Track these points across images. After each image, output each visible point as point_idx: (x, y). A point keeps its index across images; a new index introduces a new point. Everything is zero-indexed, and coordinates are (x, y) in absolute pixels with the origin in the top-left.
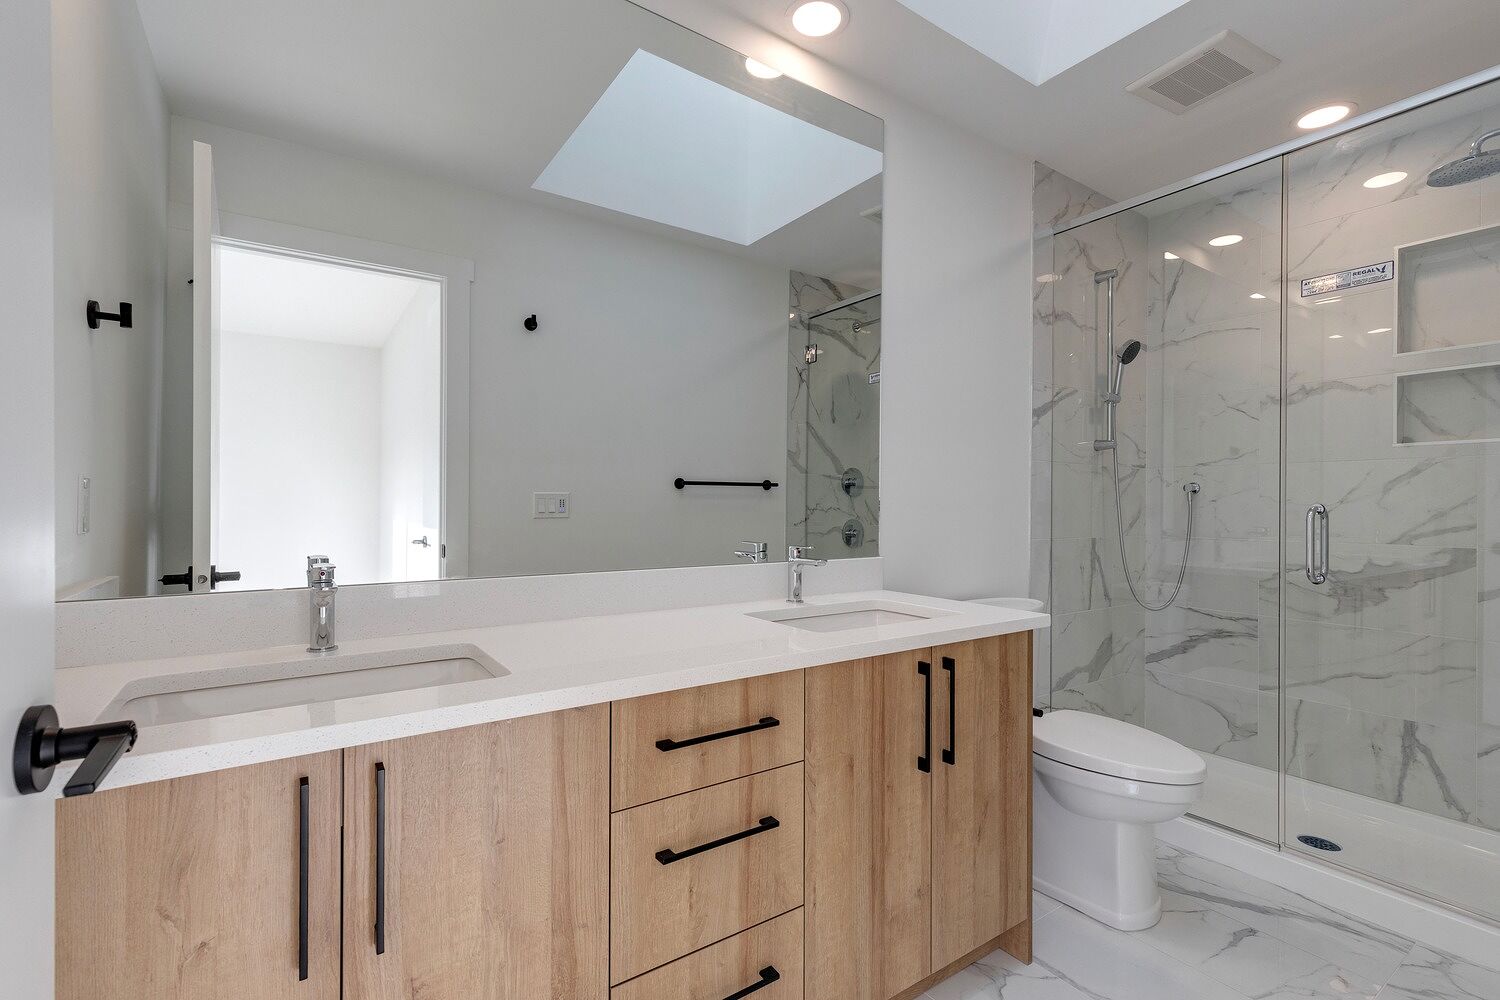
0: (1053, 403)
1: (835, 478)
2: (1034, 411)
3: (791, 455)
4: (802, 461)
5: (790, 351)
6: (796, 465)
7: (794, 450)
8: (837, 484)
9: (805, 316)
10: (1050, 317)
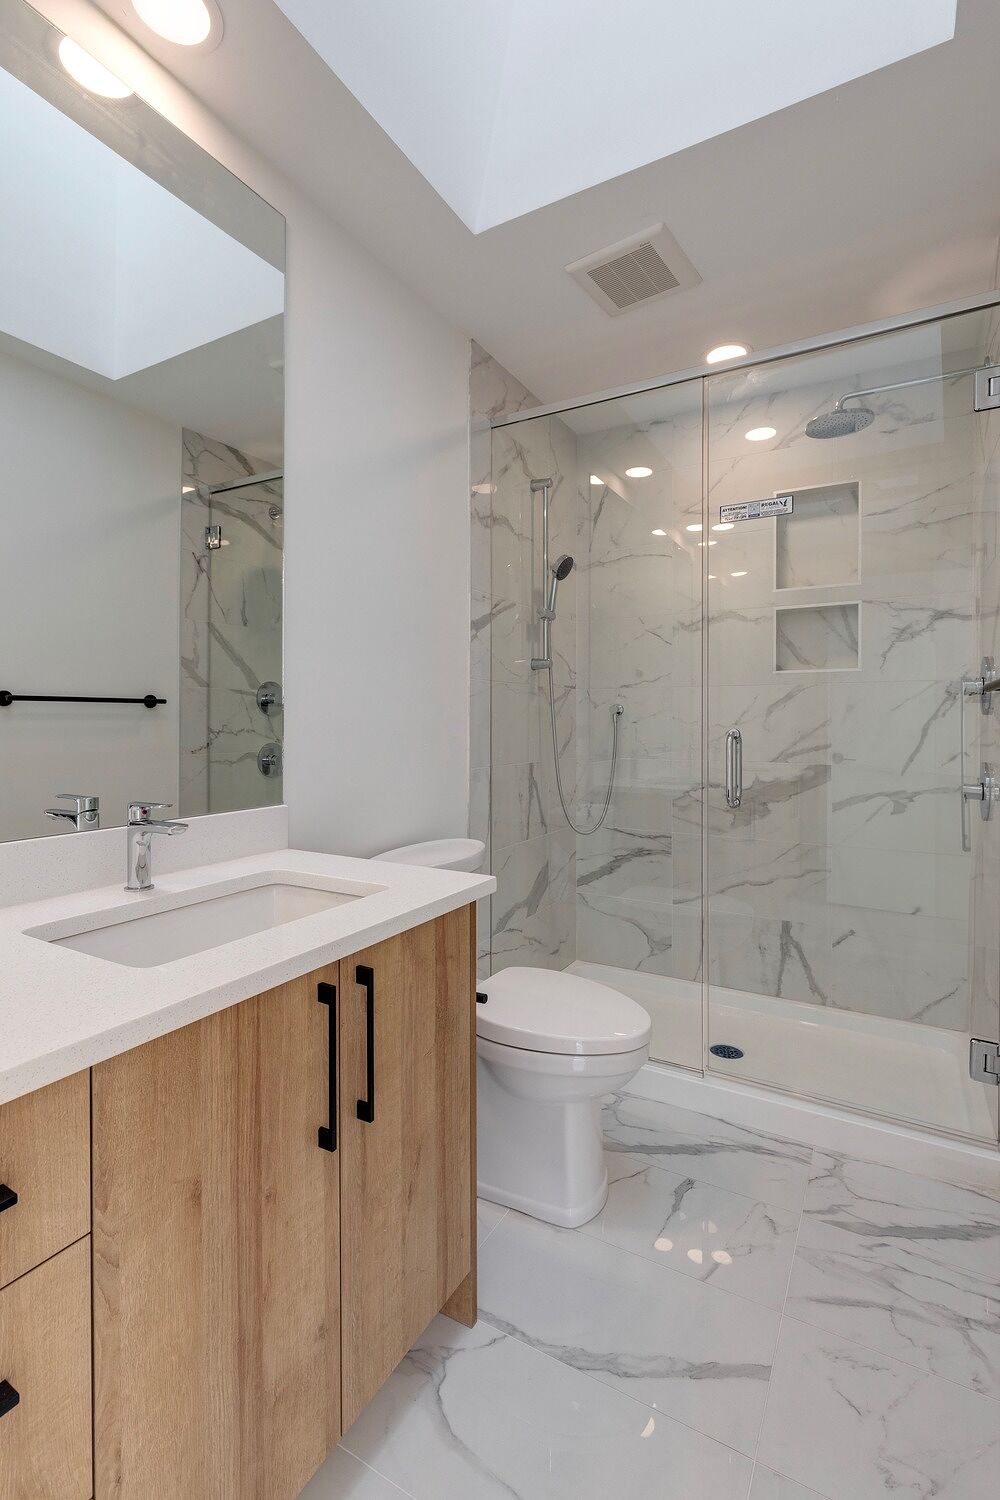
0: (492, 616)
1: (247, 693)
2: (473, 622)
3: (185, 663)
4: (202, 671)
5: (183, 530)
6: (195, 677)
7: (190, 656)
8: (251, 700)
9: (205, 490)
10: (487, 519)
